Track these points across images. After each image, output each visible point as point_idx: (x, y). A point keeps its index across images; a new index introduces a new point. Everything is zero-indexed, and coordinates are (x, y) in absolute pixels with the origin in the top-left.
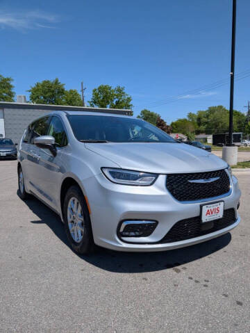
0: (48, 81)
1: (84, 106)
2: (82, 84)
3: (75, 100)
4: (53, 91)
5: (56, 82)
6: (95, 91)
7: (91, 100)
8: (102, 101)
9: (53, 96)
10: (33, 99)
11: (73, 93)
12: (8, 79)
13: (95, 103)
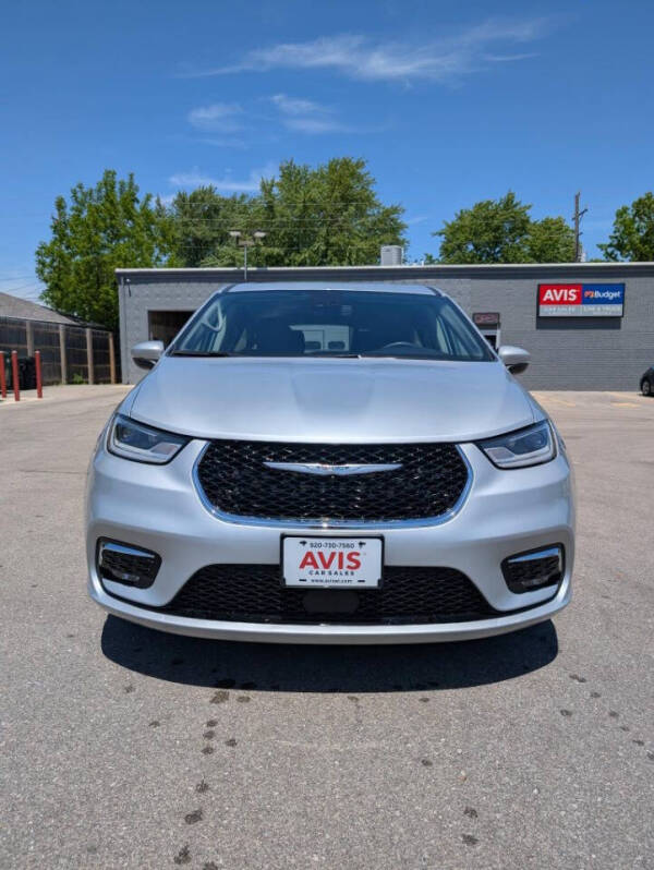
0: (489, 203)
1: (576, 260)
2: (577, 197)
3: (554, 246)
4: (497, 228)
5: (509, 203)
6: (620, 214)
7: (608, 242)
8: (644, 241)
9: (497, 241)
10: (447, 252)
11: (552, 227)
12: (395, 210)
13: (620, 247)
